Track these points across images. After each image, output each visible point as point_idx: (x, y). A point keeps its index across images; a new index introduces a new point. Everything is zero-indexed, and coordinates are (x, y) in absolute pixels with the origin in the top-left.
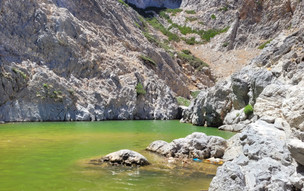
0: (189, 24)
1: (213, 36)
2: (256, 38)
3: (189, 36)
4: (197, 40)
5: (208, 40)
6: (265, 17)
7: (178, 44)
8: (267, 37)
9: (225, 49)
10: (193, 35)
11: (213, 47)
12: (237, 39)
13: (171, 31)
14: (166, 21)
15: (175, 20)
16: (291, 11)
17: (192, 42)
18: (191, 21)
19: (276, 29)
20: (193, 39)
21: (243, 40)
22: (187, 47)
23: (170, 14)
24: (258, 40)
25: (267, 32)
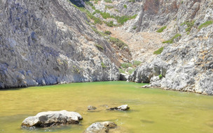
0: (108, 11)
1: (126, 21)
2: (154, 24)
3: (108, 20)
4: (115, 23)
5: (122, 24)
6: (161, 11)
7: (101, 26)
8: (162, 24)
9: (135, 31)
10: (111, 19)
11: (126, 29)
12: (143, 24)
13: (95, 15)
14: (90, 8)
15: (97, 7)
16: (177, 8)
17: (111, 25)
18: (109, 8)
19: (168, 19)
20: (112, 22)
21: (146, 25)
22: (108, 29)
23: (93, 2)
24: (156, 26)
25: (162, 21)
